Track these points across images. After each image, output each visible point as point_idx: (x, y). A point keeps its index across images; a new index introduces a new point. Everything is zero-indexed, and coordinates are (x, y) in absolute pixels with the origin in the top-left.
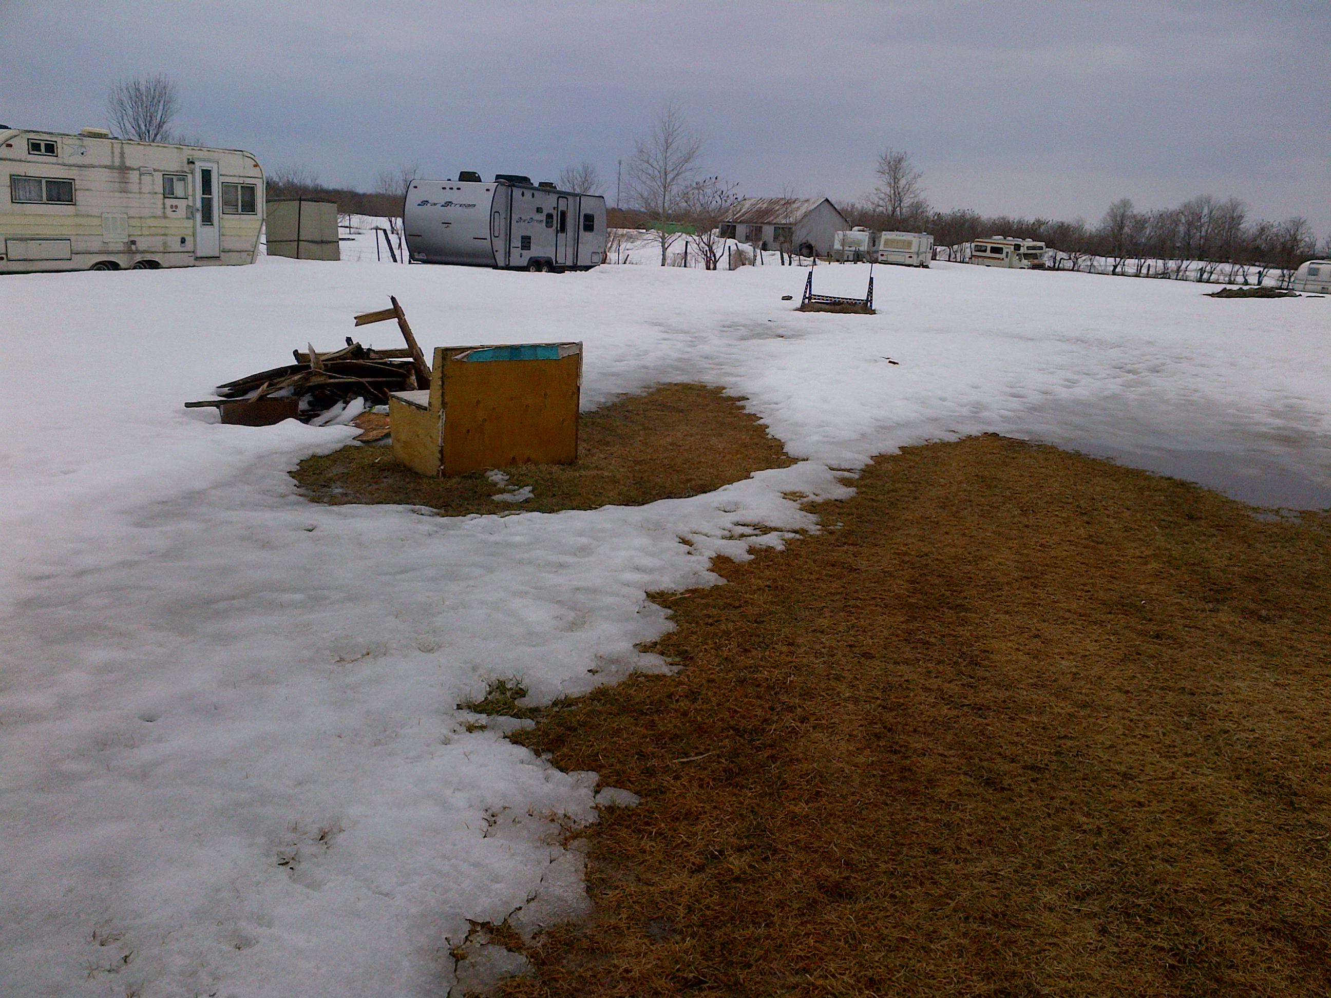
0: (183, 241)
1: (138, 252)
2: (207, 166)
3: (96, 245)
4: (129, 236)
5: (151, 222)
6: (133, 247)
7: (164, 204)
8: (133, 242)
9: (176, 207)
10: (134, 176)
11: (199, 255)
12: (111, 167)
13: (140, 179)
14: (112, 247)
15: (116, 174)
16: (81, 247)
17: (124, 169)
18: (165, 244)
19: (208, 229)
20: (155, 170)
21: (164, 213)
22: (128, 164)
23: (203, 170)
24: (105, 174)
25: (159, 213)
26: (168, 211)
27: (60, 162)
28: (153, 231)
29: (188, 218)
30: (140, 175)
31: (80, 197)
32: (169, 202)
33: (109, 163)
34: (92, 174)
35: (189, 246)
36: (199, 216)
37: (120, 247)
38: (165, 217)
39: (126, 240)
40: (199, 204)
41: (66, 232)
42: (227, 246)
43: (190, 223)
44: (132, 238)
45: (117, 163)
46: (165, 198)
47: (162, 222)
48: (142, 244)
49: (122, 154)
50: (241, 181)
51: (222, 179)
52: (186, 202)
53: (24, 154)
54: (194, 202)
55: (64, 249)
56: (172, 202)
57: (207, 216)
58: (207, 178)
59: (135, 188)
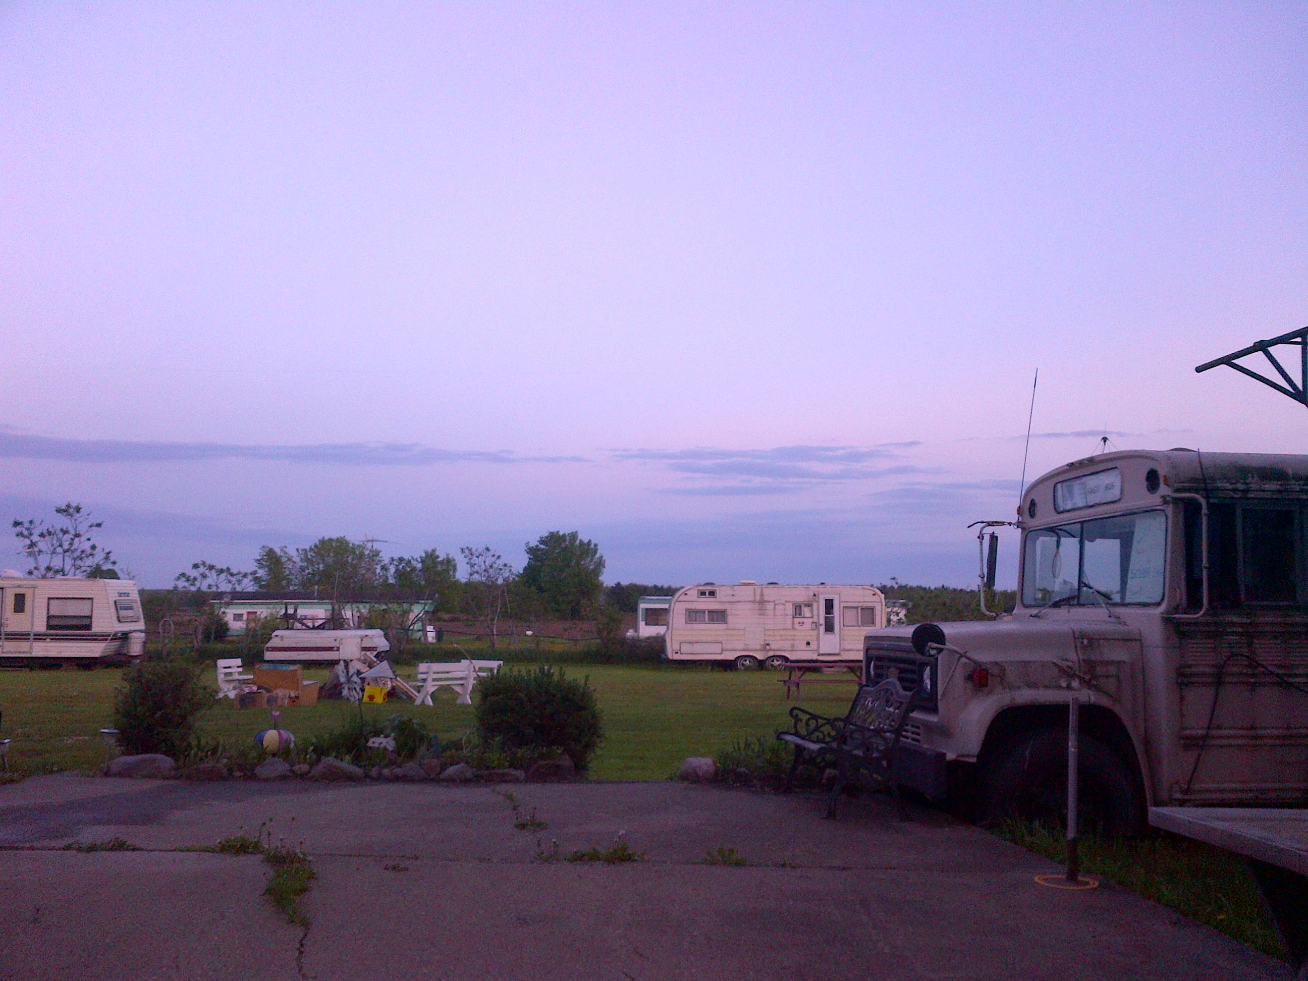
0: (808, 644)
1: (770, 650)
2: (829, 597)
3: (741, 646)
4: (765, 640)
5: (783, 633)
6: (768, 647)
7: (793, 621)
8: (768, 645)
9: (803, 623)
10: (770, 606)
11: (821, 652)
12: (754, 602)
13: (775, 608)
14: (751, 647)
15: (757, 606)
16: (730, 646)
17: (762, 602)
18: (793, 645)
19: (829, 636)
20: (786, 601)
21: (793, 627)
22: (765, 599)
23: (826, 600)
24: (749, 606)
25: (790, 626)
26: (797, 626)
27: (718, 600)
28: (783, 637)
29: (812, 630)
30: (775, 605)
31: (730, 619)
32: (797, 620)
33: (751, 599)
34: (740, 606)
35: (813, 646)
36: (822, 628)
37: (758, 647)
38: (793, 628)
39: (763, 643)
40: (822, 621)
41: (720, 639)
42: (848, 647)
43: (815, 632)
44: (767, 642)
45: (758, 599)
46: (793, 617)
47: (792, 633)
48: (773, 646)
49: (762, 595)
50: (861, 604)
51: (843, 605)
52: (811, 620)
53: (695, 598)
54: (819, 621)
55: (717, 648)
56: (801, 620)
57: (829, 628)
58: (829, 604)
59: (771, 612)
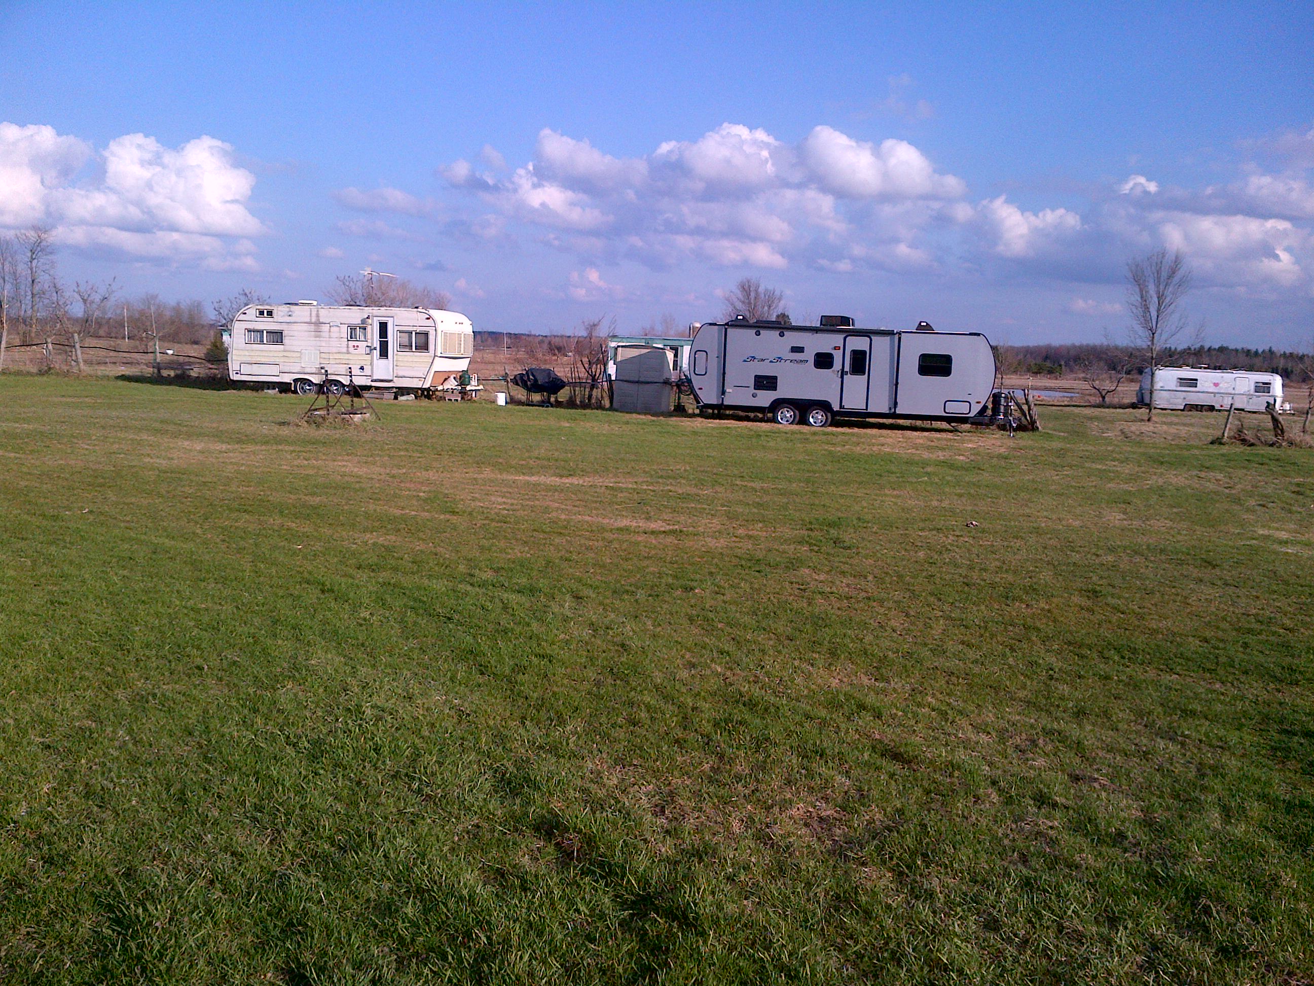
0: (362, 368)
1: (326, 373)
2: (383, 320)
3: (297, 369)
4: (320, 363)
5: (338, 356)
6: (323, 371)
7: (348, 345)
8: (324, 368)
9: (358, 346)
10: (325, 328)
11: (375, 378)
12: (310, 322)
13: (330, 330)
14: (307, 370)
15: (312, 327)
16: (286, 369)
17: (318, 323)
19: (384, 361)
20: (341, 324)
21: (348, 350)
22: (321, 320)
23: (380, 323)
24: (305, 327)
25: (345, 350)
26: (351, 349)
27: (275, 320)
28: (338, 361)
29: (367, 354)
30: (330, 327)
31: (285, 341)
32: (352, 344)
33: (308, 320)
34: (295, 327)
35: (367, 371)
36: (376, 353)
37: (314, 370)
38: (348, 353)
39: (318, 366)
40: (377, 344)
41: (277, 360)
42: (401, 374)
43: (370, 357)
44: (322, 366)
45: (313, 320)
46: (348, 340)
47: (347, 356)
48: (328, 370)
49: (318, 316)
50: (415, 329)
51: (396, 328)
52: (365, 344)
53: (254, 318)
54: (372, 343)
55: (275, 370)
56: (356, 343)
57: (384, 353)
58: (383, 327)
59: (327, 335)
